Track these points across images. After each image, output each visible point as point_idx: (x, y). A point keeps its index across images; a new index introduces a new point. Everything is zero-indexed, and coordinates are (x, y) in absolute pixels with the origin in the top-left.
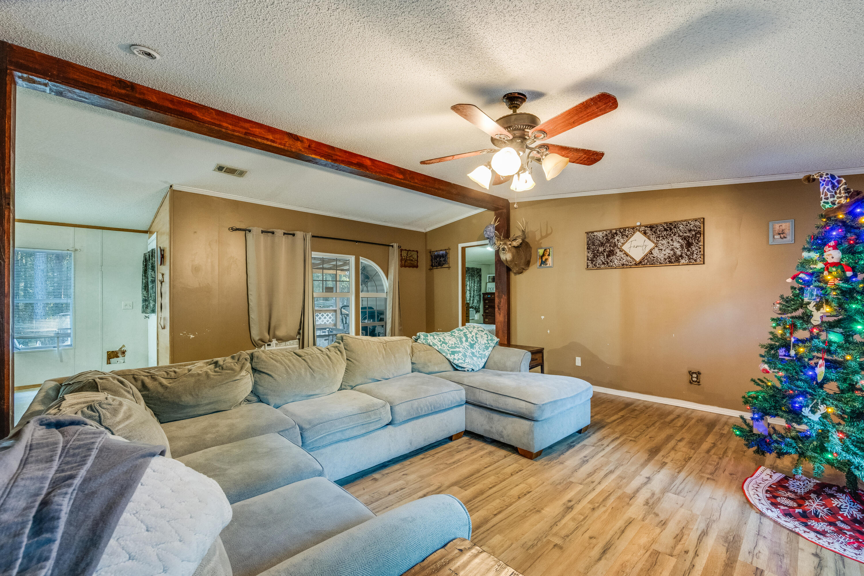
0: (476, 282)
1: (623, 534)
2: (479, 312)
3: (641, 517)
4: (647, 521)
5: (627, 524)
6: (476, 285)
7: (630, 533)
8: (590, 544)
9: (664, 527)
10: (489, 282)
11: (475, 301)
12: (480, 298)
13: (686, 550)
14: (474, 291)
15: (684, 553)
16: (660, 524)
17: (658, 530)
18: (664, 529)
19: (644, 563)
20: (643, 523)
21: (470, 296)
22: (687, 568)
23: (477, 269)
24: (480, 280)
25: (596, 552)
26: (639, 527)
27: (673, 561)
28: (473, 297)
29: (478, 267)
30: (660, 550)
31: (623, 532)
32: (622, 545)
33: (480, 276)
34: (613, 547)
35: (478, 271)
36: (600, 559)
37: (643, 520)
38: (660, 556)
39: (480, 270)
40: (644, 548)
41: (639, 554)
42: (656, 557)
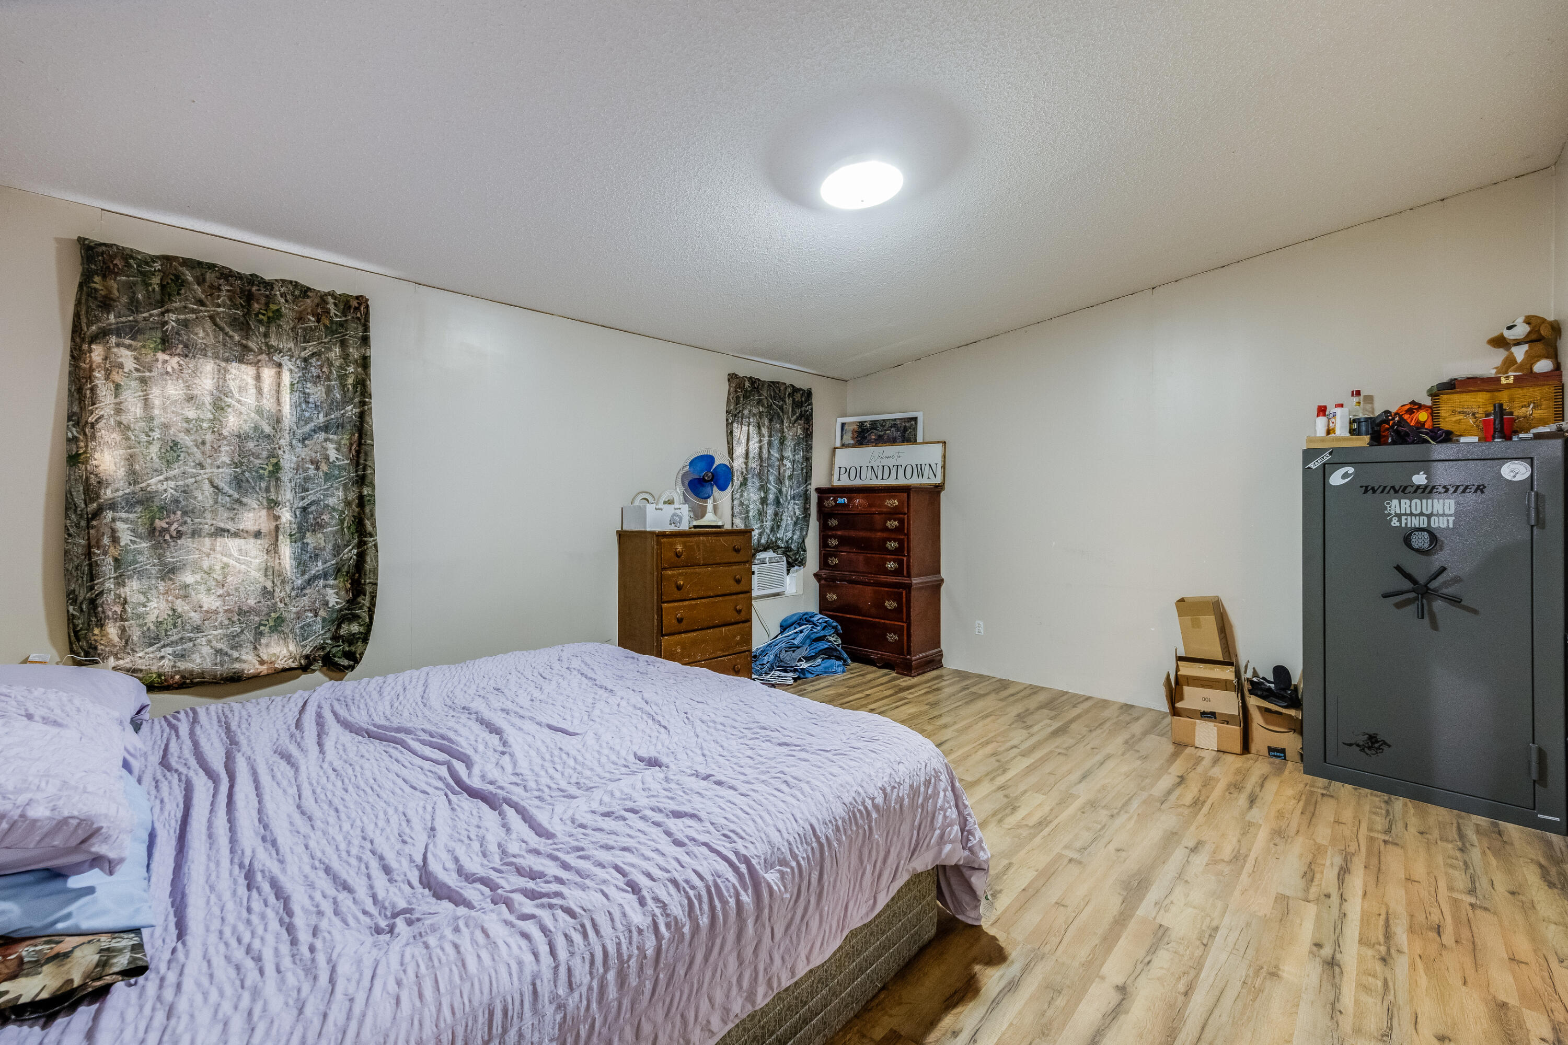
0: (790, 443)
2: (802, 563)
6: (788, 453)
10: (844, 446)
11: (787, 520)
12: (806, 511)
14: (780, 481)
21: (764, 501)
23: (795, 390)
24: (808, 435)
28: (777, 503)
29: (801, 383)
33: (807, 419)
35: (798, 397)
39: (809, 394)
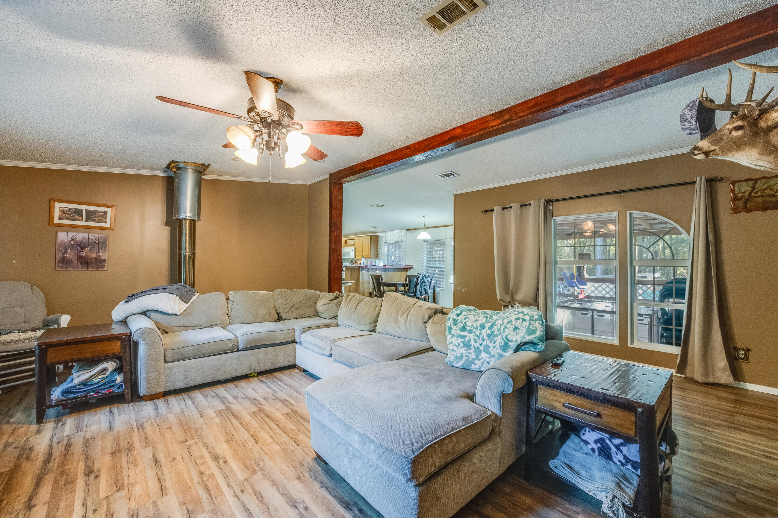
1: (157, 479)
3: (159, 503)
4: (150, 505)
5: (163, 487)
7: (153, 485)
8: (170, 456)
9: (131, 514)
13: (97, 512)
15: (97, 508)
16: (136, 513)
17: (133, 507)
18: (128, 513)
19: (124, 476)
20: (153, 500)
22: (88, 500)
25: (161, 457)
26: (151, 495)
27: (103, 494)
30: (119, 494)
31: (159, 480)
32: (150, 474)
34: (154, 467)
36: (154, 456)
37: (154, 502)
38: (115, 490)
40: (132, 485)
41: (132, 478)
42: (118, 487)
